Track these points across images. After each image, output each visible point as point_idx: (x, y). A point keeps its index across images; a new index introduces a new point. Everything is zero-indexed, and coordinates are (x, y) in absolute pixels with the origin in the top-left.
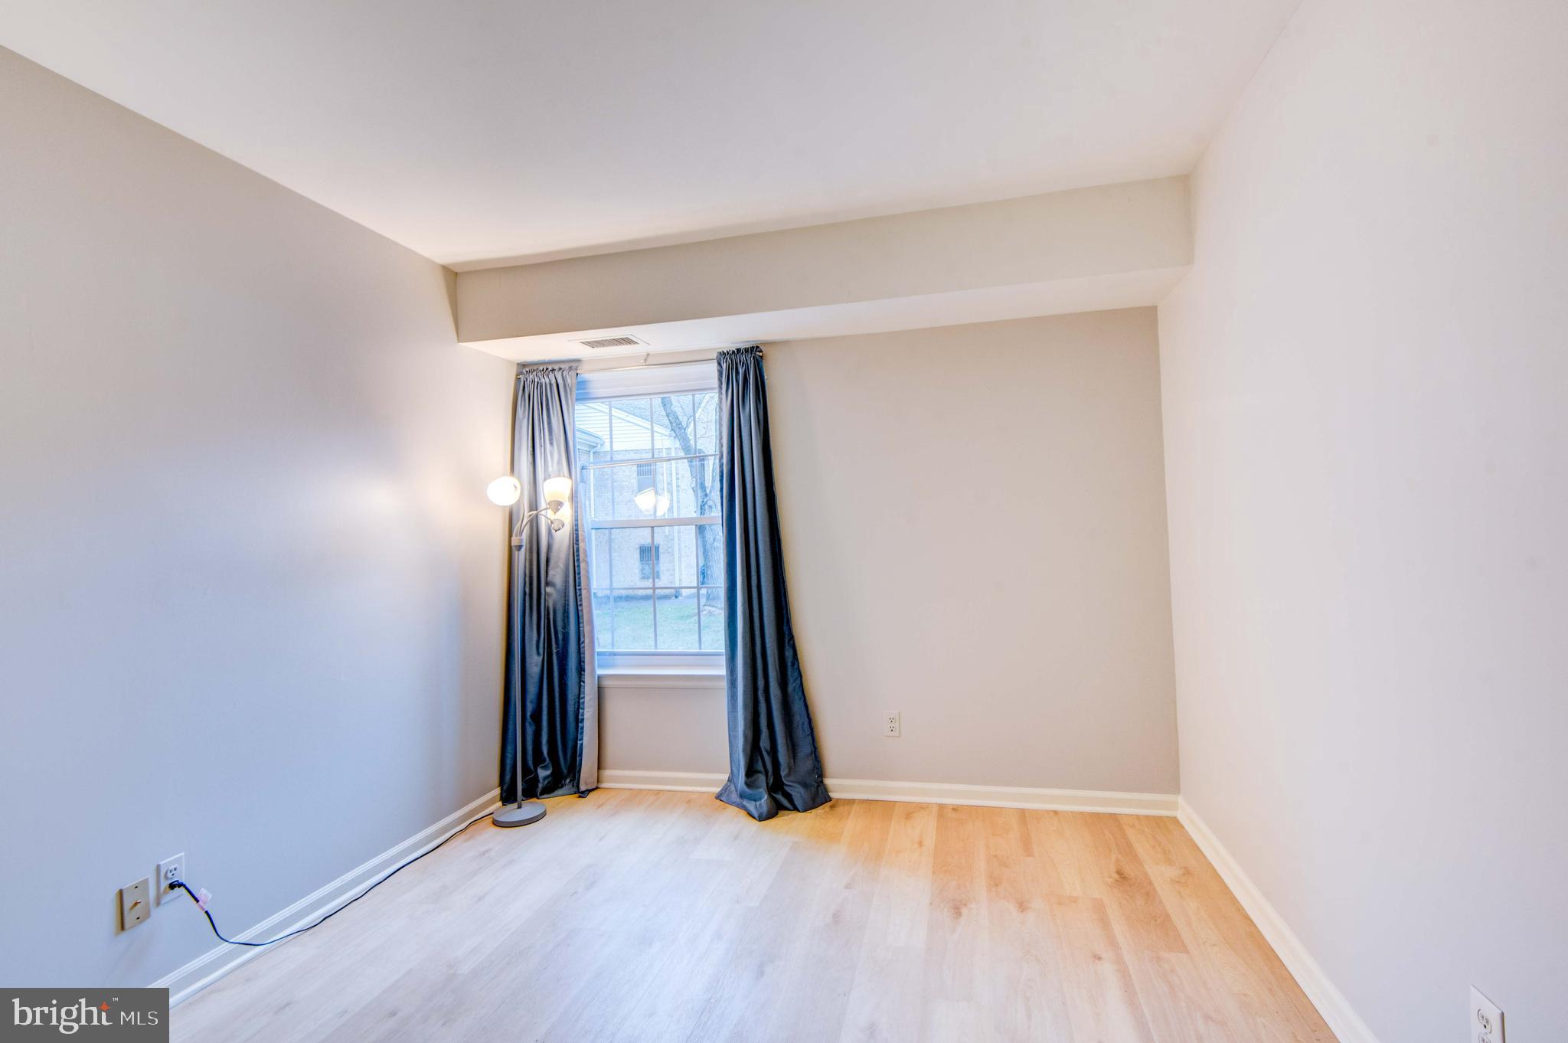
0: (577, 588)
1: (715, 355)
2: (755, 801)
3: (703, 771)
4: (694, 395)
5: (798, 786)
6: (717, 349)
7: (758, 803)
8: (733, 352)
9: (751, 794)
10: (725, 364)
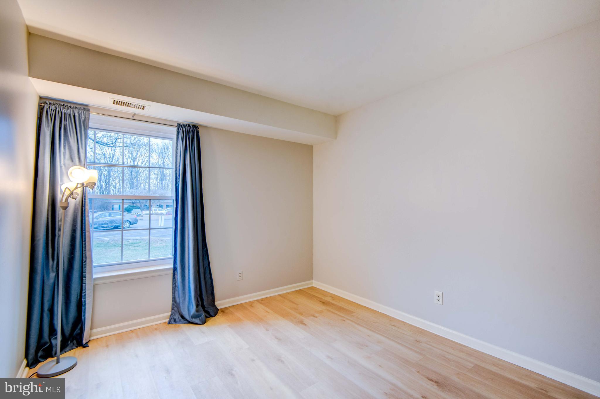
0: (83, 231)
1: (176, 125)
2: (199, 317)
3: (156, 315)
4: (150, 138)
5: (210, 307)
6: (177, 122)
7: (200, 318)
8: (186, 125)
9: (198, 315)
10: (181, 130)
